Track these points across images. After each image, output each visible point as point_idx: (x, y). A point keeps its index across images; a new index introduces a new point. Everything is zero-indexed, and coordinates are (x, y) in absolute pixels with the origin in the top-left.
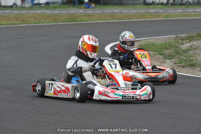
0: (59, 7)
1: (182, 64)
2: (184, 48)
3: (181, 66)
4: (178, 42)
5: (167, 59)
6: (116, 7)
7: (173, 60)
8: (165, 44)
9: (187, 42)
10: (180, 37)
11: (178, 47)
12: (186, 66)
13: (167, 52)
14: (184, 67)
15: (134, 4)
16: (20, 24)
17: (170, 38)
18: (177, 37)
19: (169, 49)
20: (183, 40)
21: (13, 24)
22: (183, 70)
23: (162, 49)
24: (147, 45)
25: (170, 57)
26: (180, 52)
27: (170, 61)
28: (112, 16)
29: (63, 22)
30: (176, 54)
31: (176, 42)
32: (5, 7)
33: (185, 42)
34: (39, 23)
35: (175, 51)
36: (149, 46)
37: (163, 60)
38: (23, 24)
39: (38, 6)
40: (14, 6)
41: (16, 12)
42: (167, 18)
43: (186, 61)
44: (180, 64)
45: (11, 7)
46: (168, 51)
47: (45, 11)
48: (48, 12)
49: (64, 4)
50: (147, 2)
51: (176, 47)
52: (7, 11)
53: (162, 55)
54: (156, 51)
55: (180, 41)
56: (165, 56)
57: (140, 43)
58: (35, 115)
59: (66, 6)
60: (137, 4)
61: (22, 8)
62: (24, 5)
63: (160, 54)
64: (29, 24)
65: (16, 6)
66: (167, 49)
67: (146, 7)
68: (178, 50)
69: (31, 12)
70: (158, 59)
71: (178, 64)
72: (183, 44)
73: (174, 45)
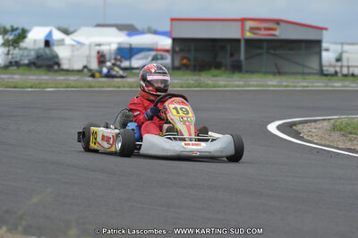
6: (270, 77)
15: (303, 74)
32: (67, 71)
39: (128, 71)
40: (86, 70)
45: (80, 71)
49: (174, 68)
50: (325, 72)
59: (180, 73)
60: (309, 74)
67: (324, 78)
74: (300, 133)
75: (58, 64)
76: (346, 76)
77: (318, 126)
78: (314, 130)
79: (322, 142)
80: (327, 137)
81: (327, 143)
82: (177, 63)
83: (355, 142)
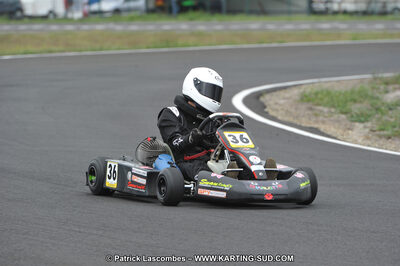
0: (140, 17)
1: (385, 132)
2: (389, 101)
3: (384, 136)
4: (379, 88)
5: (356, 121)
6: (253, 18)
7: (369, 124)
8: (352, 92)
9: (395, 89)
10: (381, 79)
11: (377, 98)
12: (395, 136)
13: (356, 108)
14: (389, 138)
15: (289, 13)
16: (63, 51)
17: (362, 80)
18: (375, 79)
19: (361, 102)
20: (387, 83)
21: (50, 52)
22: (388, 143)
23: (346, 102)
24: (316, 94)
25: (362, 118)
26: (383, 108)
27: (361, 126)
28: (246, 36)
29: (148, 48)
30: (374, 112)
31: (373, 88)
32: (32, 18)
33: (391, 87)
34: (101, 49)
35: (372, 105)
36: (320, 96)
37: (349, 123)
38: (70, 51)
39: (97, 16)
40: (51, 16)
41: (54, 27)
42: (355, 39)
43: (394, 127)
44: (382, 133)
45: (44, 18)
46: (358, 106)
47: (112, 26)
48: (119, 28)
49: (149, 11)
50: (317, 10)
51: (373, 98)
52: (37, 26)
53: (346, 113)
54: (333, 106)
55: (382, 87)
56: (352, 116)
57: (302, 90)
58: (95, 232)
59: (155, 16)
61: (66, 19)
62: (70, 15)
63: (342, 113)
64: (80, 51)
65: (55, 15)
66: (355, 101)
67: (313, 18)
68: (379, 104)
69: (85, 27)
70: (338, 121)
71: (378, 133)
72: (387, 92)
73: (370, 93)
74: (265, 107)
75: (20, 9)
76: (336, 13)
77: (287, 95)
78: (282, 102)
79: (286, 119)
80: (293, 110)
81: (291, 120)
82: (151, 5)
83: (321, 118)
